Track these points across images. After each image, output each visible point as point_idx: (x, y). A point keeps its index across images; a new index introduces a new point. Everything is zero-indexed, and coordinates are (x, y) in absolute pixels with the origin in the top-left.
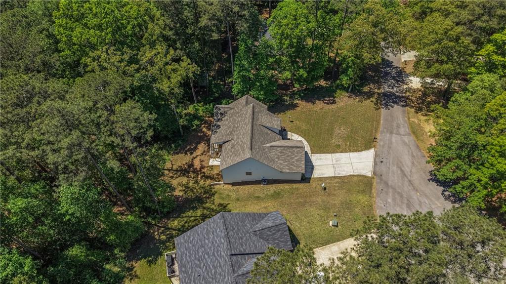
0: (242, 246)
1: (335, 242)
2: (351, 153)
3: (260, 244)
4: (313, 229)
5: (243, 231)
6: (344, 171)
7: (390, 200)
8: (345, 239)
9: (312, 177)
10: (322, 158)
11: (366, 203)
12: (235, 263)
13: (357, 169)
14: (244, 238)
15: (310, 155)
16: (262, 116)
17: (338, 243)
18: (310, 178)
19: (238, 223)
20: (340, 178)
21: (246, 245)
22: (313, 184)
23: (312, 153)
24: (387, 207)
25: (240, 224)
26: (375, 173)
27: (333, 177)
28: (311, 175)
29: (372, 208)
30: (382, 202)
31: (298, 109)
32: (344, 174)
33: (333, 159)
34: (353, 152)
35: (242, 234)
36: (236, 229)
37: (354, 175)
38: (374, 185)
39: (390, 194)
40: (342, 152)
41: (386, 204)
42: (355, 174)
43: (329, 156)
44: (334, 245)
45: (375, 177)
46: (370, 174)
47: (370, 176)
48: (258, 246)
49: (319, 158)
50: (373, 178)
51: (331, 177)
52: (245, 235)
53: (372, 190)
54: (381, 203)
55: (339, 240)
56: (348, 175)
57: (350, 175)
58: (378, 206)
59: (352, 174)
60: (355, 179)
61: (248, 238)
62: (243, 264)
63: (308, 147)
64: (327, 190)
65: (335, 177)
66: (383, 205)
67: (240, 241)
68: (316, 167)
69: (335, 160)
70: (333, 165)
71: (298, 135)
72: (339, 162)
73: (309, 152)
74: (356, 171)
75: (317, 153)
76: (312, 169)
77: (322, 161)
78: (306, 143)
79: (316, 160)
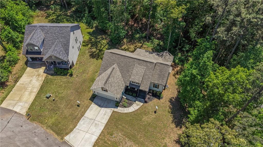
0: (51, 33)
1: (39, 92)
2: (96, 138)
3: (50, 43)
4: (55, 85)
5: (59, 36)
6: (84, 124)
7: (36, 139)
8: (35, 97)
9: (93, 103)
10: (106, 116)
11: (46, 121)
12: (44, 28)
13: (78, 132)
14: (55, 35)
15: (113, 109)
17: (37, 93)
18: (93, 101)
19: (63, 34)
20: (80, 119)
21: (51, 35)
22: (87, 102)
23: (113, 111)
24: (33, 133)
25: (63, 35)
26: (65, 143)
27: (84, 115)
28: (94, 103)
29: (40, 122)
30: (39, 132)
32: (81, 122)
33: (100, 123)
34: (97, 140)
35: (57, 34)
36: (60, 32)
37: (75, 127)
38: (56, 135)
39: (40, 143)
40: (102, 132)
41: (35, 135)
42: (75, 129)
43: (105, 121)
44: (37, 91)
45: (62, 141)
46: (67, 138)
47: (65, 138)
48: (50, 42)
49: (107, 114)
50: (62, 139)
51: (85, 113)
52: (57, 37)
53: (53, 131)
54: (38, 131)
55: (38, 94)
56: (78, 125)
57: (76, 125)
58: (38, 128)
59: (77, 127)
60: (71, 127)
61: (55, 38)
62: (43, 32)
63: (121, 111)
64: (76, 106)
65: (82, 116)
66: (36, 131)
67: (53, 33)
68: (99, 108)
69: (97, 123)
70: (94, 120)
71: (137, 109)
72: (94, 124)
73: (116, 110)
74: (77, 131)
75: (111, 115)
76: (100, 106)
77: (103, 114)
78: (126, 112)
79: (105, 111)
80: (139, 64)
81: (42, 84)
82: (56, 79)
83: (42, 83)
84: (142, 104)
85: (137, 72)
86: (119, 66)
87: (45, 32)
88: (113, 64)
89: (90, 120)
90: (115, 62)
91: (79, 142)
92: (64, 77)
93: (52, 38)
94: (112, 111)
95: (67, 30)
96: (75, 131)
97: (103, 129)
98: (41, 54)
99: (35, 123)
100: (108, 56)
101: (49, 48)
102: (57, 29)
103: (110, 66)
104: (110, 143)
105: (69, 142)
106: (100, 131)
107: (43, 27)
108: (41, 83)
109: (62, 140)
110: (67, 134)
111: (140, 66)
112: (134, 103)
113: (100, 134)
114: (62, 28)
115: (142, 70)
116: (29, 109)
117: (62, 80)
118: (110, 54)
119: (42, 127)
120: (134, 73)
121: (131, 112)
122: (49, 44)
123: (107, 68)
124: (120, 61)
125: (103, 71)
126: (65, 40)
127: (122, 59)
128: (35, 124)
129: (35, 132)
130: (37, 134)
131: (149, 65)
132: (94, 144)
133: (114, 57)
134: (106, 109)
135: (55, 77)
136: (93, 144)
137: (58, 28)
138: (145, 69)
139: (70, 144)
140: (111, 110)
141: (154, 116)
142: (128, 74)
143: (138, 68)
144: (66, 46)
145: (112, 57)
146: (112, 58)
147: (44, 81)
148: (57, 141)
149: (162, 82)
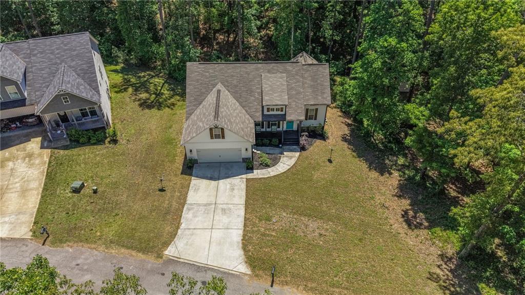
0: (42, 53)
1: (45, 186)
2: (241, 232)
3: (45, 75)
4: (83, 166)
5: (63, 56)
6: (195, 216)
8: (42, 197)
9: (193, 178)
10: (236, 191)
11: (99, 234)
12: (19, 46)
13: (192, 235)
14: (52, 57)
15: (243, 176)
16: (281, 78)
17: (41, 189)
18: (191, 175)
19: (75, 50)
20: (180, 211)
21: (43, 58)
22: (180, 179)
23: (248, 180)
24: (73, 269)
25: (75, 53)
26: (172, 262)
28: (197, 177)
29: (81, 242)
30: (88, 261)
31: (374, 174)
32: (187, 215)
33: (230, 206)
34: (244, 236)
35: (58, 54)
36: (66, 48)
37: (178, 228)
38: (140, 254)
40: (246, 219)
41: (81, 270)
42: (179, 230)
43: (240, 200)
44: (40, 185)
45: (161, 261)
46: (170, 252)
47: (166, 253)
48: (43, 72)
49: (236, 188)
50: (159, 256)
51: (185, 199)
52: (58, 58)
53: (128, 249)
54: (86, 259)
56: (182, 222)
57: (179, 224)
58: (82, 253)
59: (183, 226)
60: (168, 229)
61: (54, 61)
62: (18, 55)
63: (263, 174)
64: (158, 192)
65: (183, 204)
66: (79, 262)
67: (47, 51)
68: (213, 183)
69: (226, 208)
70: (216, 204)
71: (294, 165)
72: (219, 211)
73: (250, 176)
74: (187, 232)
75: (247, 186)
76: (211, 179)
77: (228, 191)
78: (272, 174)
79: (230, 184)
80: (269, 72)
81: (48, 169)
82: (81, 152)
83: (46, 169)
84: (298, 153)
85: (270, 86)
86: (228, 86)
87: (24, 54)
88: (212, 85)
89: (206, 206)
90: (216, 81)
91: (207, 250)
92: (99, 147)
93: (46, 63)
94: (245, 180)
95: (82, 41)
96: (181, 234)
97: (245, 214)
98: (27, 104)
99: (68, 246)
100: (196, 72)
101: (44, 85)
102: (55, 41)
103: (207, 91)
104: (274, 234)
105: (180, 258)
106: (242, 219)
107: (16, 44)
108: (43, 170)
109: (161, 258)
110: (166, 244)
111: (273, 75)
112: (280, 157)
113: (243, 224)
114: (68, 39)
115: (281, 80)
116: (35, 223)
117: (97, 153)
118: (199, 68)
119: (91, 249)
120: (266, 89)
121: (284, 172)
122: (41, 77)
123: (203, 98)
124: (226, 75)
125: (194, 105)
126: (83, 62)
127: (229, 71)
128: (67, 248)
129: (78, 265)
130: (85, 267)
131: (290, 68)
132: (243, 243)
133: (211, 71)
134: (228, 180)
135: (76, 150)
136: (241, 245)
137: (57, 40)
138: (284, 77)
139: (186, 261)
140: (241, 178)
141: (330, 168)
142: (253, 98)
143: (271, 80)
144: (88, 73)
145: (207, 72)
146: (207, 74)
147: (50, 163)
148: (150, 265)
149: (323, 98)
